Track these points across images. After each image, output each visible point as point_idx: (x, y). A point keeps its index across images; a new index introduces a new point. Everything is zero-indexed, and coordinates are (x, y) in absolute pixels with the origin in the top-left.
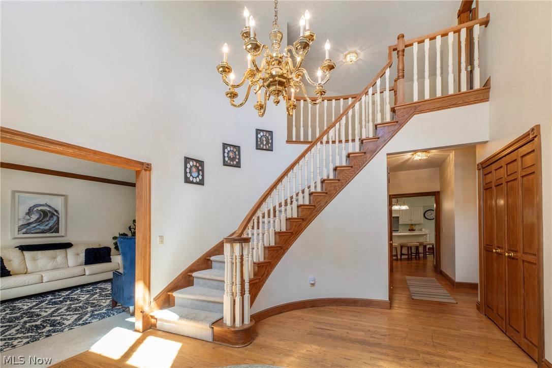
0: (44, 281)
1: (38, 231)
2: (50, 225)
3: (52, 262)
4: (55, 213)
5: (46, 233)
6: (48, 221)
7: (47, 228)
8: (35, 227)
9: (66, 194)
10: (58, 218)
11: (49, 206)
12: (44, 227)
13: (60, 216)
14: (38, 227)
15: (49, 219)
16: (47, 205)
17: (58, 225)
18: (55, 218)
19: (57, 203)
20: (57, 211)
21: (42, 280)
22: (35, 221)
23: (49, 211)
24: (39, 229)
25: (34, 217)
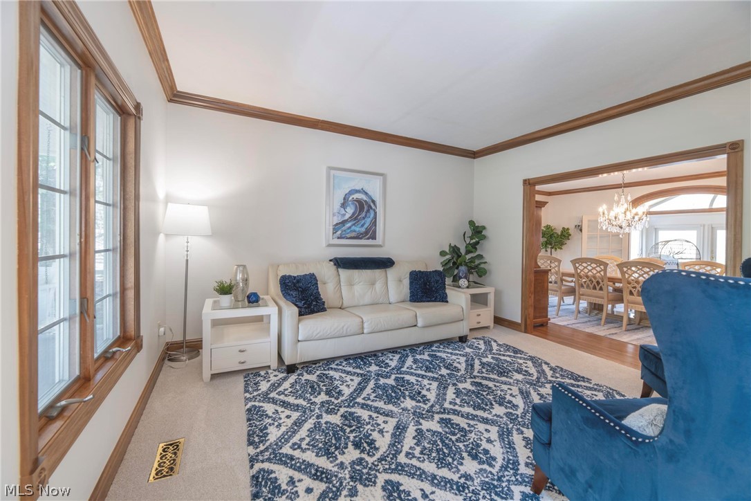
0: (365, 331)
1: (353, 234)
2: (366, 226)
3: (371, 290)
4: (372, 205)
5: (361, 239)
6: (364, 218)
7: (363, 230)
8: (350, 227)
9: (385, 173)
10: (375, 213)
11: (366, 194)
12: (360, 229)
13: (377, 210)
14: (353, 228)
15: (366, 215)
16: (364, 192)
17: (375, 226)
18: (372, 215)
19: (374, 188)
20: (374, 202)
21: (363, 328)
22: (350, 218)
23: (365, 201)
24: (355, 231)
25: (350, 211)
